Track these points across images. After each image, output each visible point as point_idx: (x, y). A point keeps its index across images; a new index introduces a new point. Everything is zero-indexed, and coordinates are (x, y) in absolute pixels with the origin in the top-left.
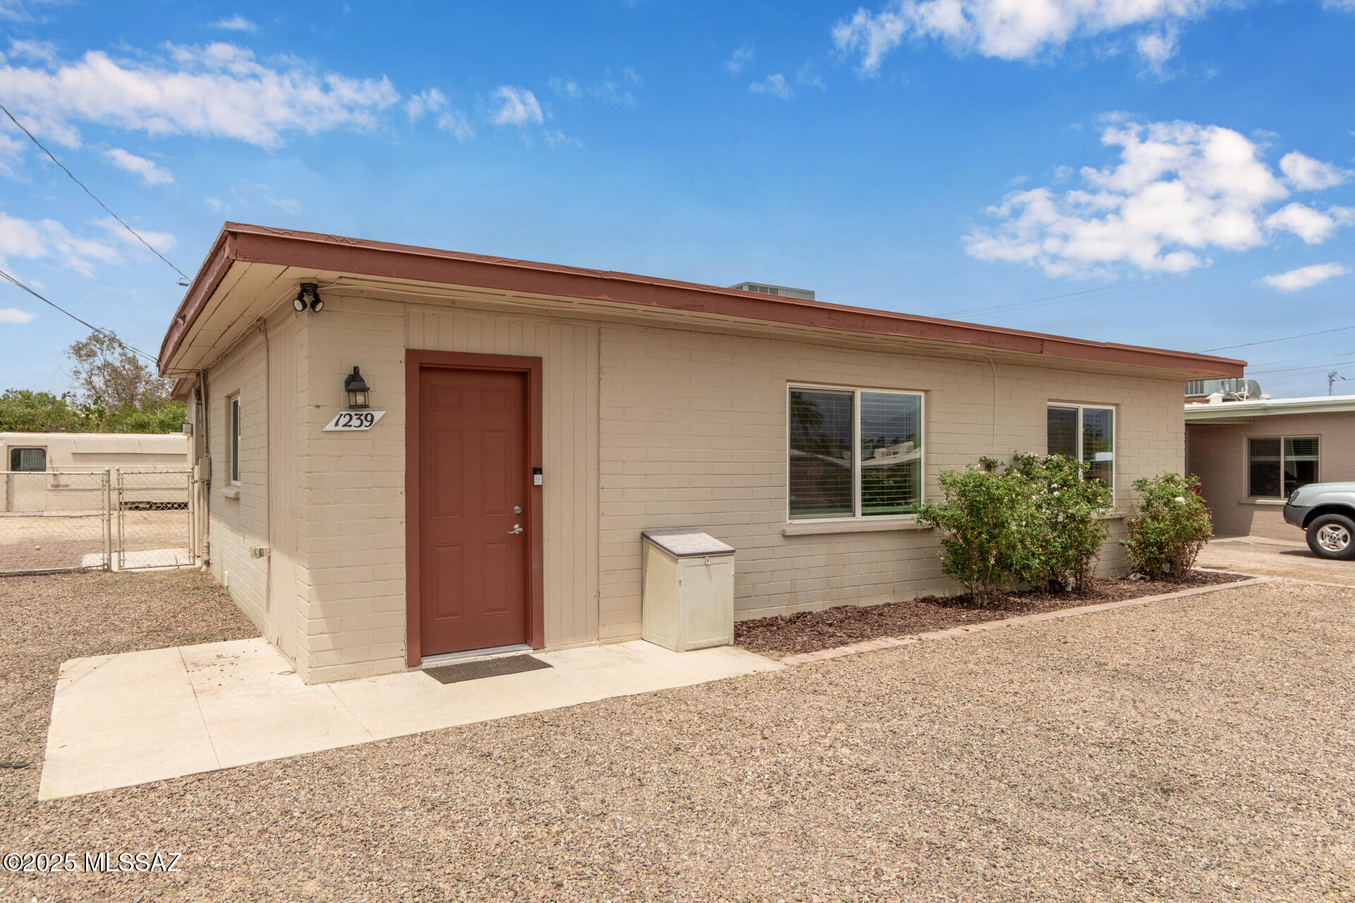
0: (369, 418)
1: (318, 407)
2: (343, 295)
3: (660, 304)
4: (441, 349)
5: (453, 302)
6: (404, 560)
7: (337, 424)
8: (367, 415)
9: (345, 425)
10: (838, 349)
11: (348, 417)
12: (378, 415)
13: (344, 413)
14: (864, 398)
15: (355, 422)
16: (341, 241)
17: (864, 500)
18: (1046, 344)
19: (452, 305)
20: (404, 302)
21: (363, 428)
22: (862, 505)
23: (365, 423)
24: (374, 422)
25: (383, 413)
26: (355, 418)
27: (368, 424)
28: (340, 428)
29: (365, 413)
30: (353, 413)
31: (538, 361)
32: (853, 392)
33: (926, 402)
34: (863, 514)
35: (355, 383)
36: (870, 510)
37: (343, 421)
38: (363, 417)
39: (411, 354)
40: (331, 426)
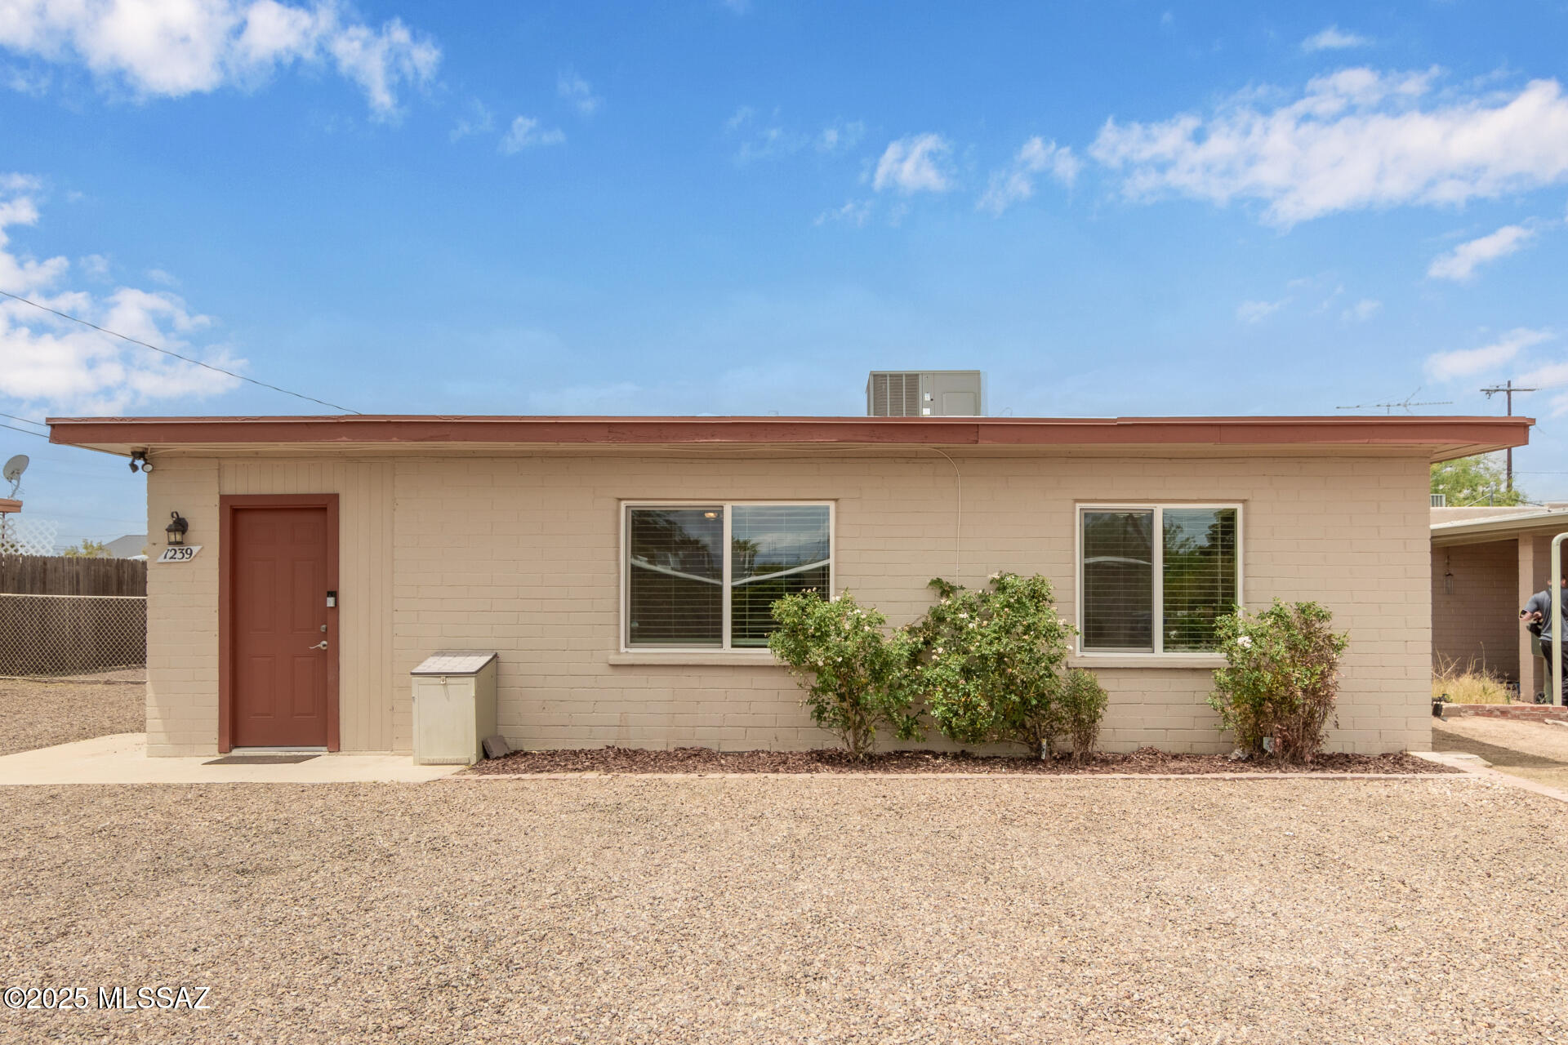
0: (189, 551)
1: (154, 544)
2: (172, 457)
3: (401, 439)
4: (251, 493)
5: (257, 453)
6: (217, 666)
7: (165, 557)
8: (187, 550)
9: (171, 558)
10: (689, 461)
11: (173, 551)
12: (195, 549)
13: (170, 548)
14: (735, 513)
15: (179, 555)
16: (121, 420)
17: (734, 630)
18: (982, 431)
19: (256, 456)
20: (218, 457)
21: (184, 560)
22: (733, 637)
23: (186, 556)
24: (193, 555)
25: (200, 547)
26: (178, 552)
27: (188, 556)
28: (167, 560)
29: (186, 548)
30: (177, 548)
31: (335, 497)
32: (722, 507)
33: (837, 512)
34: (733, 646)
35: (180, 525)
36: (742, 641)
37: (170, 554)
38: (184, 552)
39: (224, 499)
40: (161, 559)
